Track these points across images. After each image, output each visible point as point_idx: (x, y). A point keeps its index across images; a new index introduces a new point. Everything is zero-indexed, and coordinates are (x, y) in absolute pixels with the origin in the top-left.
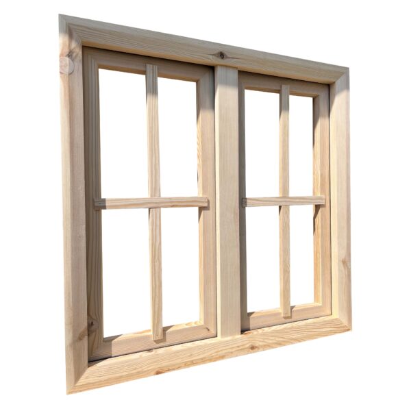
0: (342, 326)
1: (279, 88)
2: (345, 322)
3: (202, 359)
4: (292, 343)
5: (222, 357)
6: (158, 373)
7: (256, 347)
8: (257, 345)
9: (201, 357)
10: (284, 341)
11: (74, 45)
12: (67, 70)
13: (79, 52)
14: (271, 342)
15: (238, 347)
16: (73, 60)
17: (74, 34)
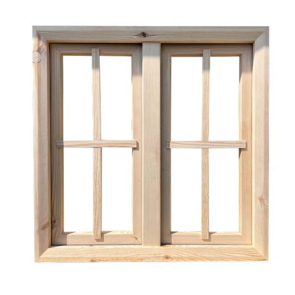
1: (201, 53)
2: (261, 252)
3: (125, 258)
4: (204, 260)
5: (141, 260)
6: (92, 261)
7: (171, 258)
8: (171, 256)
9: (124, 256)
10: (196, 258)
11: (41, 43)
12: (37, 60)
13: (45, 47)
14: (183, 256)
15: (155, 254)
16: (40, 54)
17: (42, 37)
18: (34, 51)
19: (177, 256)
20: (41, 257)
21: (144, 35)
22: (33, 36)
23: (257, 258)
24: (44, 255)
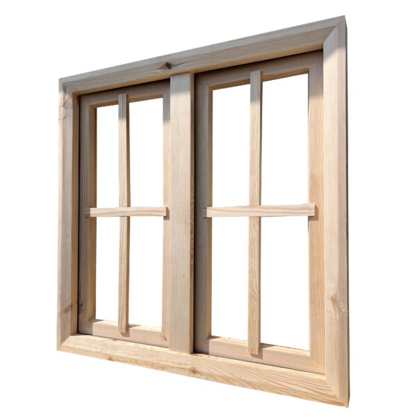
0: (329, 393)
2: (335, 391)
3: (144, 362)
4: (244, 386)
5: (163, 368)
6: (110, 359)
7: (199, 372)
10: (233, 379)
11: (67, 97)
12: (62, 116)
13: (70, 101)
15: (180, 364)
16: (66, 108)
17: (68, 90)
18: (60, 107)
19: (208, 372)
20: (63, 345)
21: (168, 66)
22: (60, 90)
23: (327, 398)
24: (65, 344)
